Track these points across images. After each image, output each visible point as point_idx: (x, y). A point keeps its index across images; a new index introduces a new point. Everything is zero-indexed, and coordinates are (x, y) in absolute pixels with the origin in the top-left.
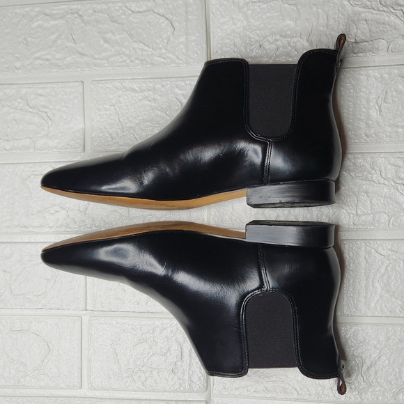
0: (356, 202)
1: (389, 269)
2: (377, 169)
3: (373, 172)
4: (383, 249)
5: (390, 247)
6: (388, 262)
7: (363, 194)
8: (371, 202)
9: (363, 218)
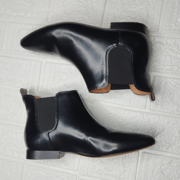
0: (164, 59)
1: (174, 91)
2: (177, 46)
3: (174, 46)
4: (173, 82)
5: (176, 82)
6: (174, 88)
7: (168, 56)
8: (171, 61)
9: (166, 67)
